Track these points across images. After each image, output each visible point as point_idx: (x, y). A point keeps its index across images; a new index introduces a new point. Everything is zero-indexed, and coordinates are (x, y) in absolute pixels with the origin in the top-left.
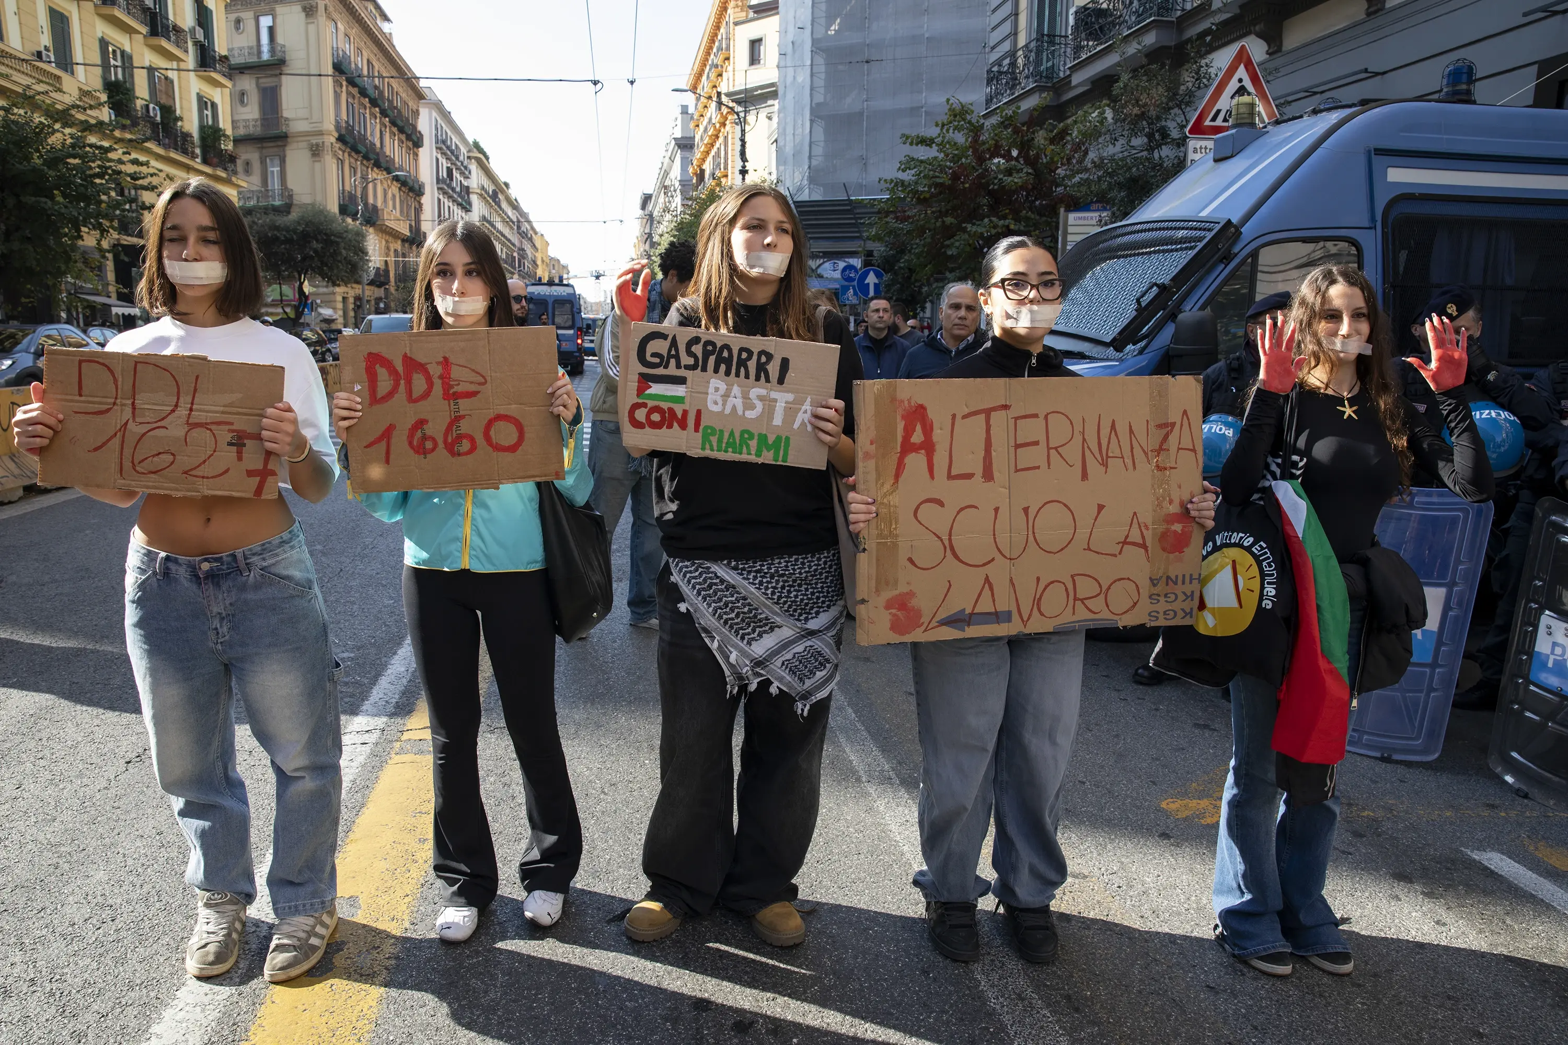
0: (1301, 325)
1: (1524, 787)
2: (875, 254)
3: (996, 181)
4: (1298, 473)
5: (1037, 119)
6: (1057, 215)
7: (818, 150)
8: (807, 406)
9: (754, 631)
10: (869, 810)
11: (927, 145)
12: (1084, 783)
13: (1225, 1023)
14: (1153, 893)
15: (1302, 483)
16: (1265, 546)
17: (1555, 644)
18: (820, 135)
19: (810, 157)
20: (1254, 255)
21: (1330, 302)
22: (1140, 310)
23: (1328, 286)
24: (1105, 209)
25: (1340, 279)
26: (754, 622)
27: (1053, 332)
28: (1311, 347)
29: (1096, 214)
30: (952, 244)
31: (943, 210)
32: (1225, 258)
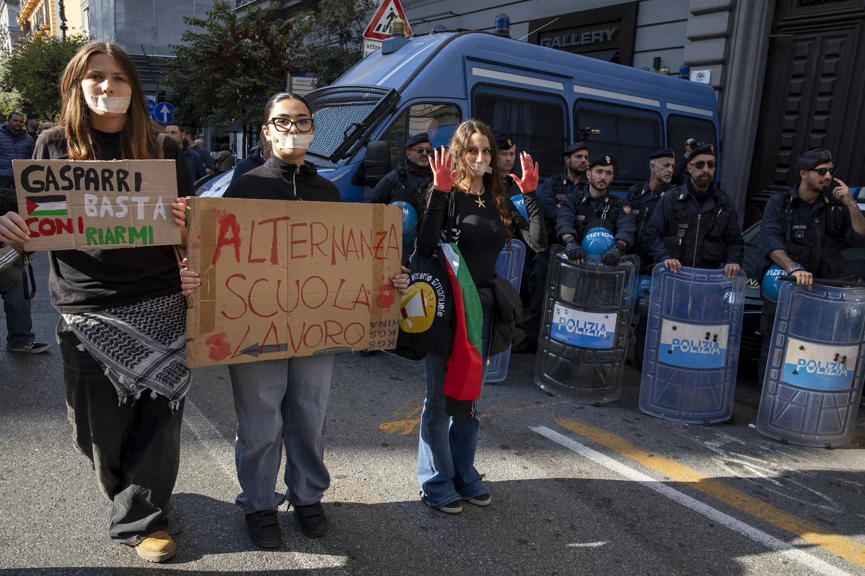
0: (457, 154)
1: (550, 391)
2: (167, 93)
3: (247, 54)
4: (456, 238)
5: (270, 16)
6: (285, 78)
7: (121, 20)
8: (160, 203)
9: (134, 358)
10: (206, 457)
11: (201, 26)
12: (335, 420)
13: (434, 546)
14: (384, 480)
15: (458, 245)
16: (438, 281)
17: (561, 318)
18: (122, 9)
19: (115, 24)
20: (408, 110)
21: (473, 143)
22: (346, 139)
23: (471, 134)
24: (315, 77)
25: (477, 130)
26: (133, 352)
27: (308, 153)
28: (461, 167)
29: (311, 79)
30: (220, 91)
31: (213, 69)
32: (392, 111)
